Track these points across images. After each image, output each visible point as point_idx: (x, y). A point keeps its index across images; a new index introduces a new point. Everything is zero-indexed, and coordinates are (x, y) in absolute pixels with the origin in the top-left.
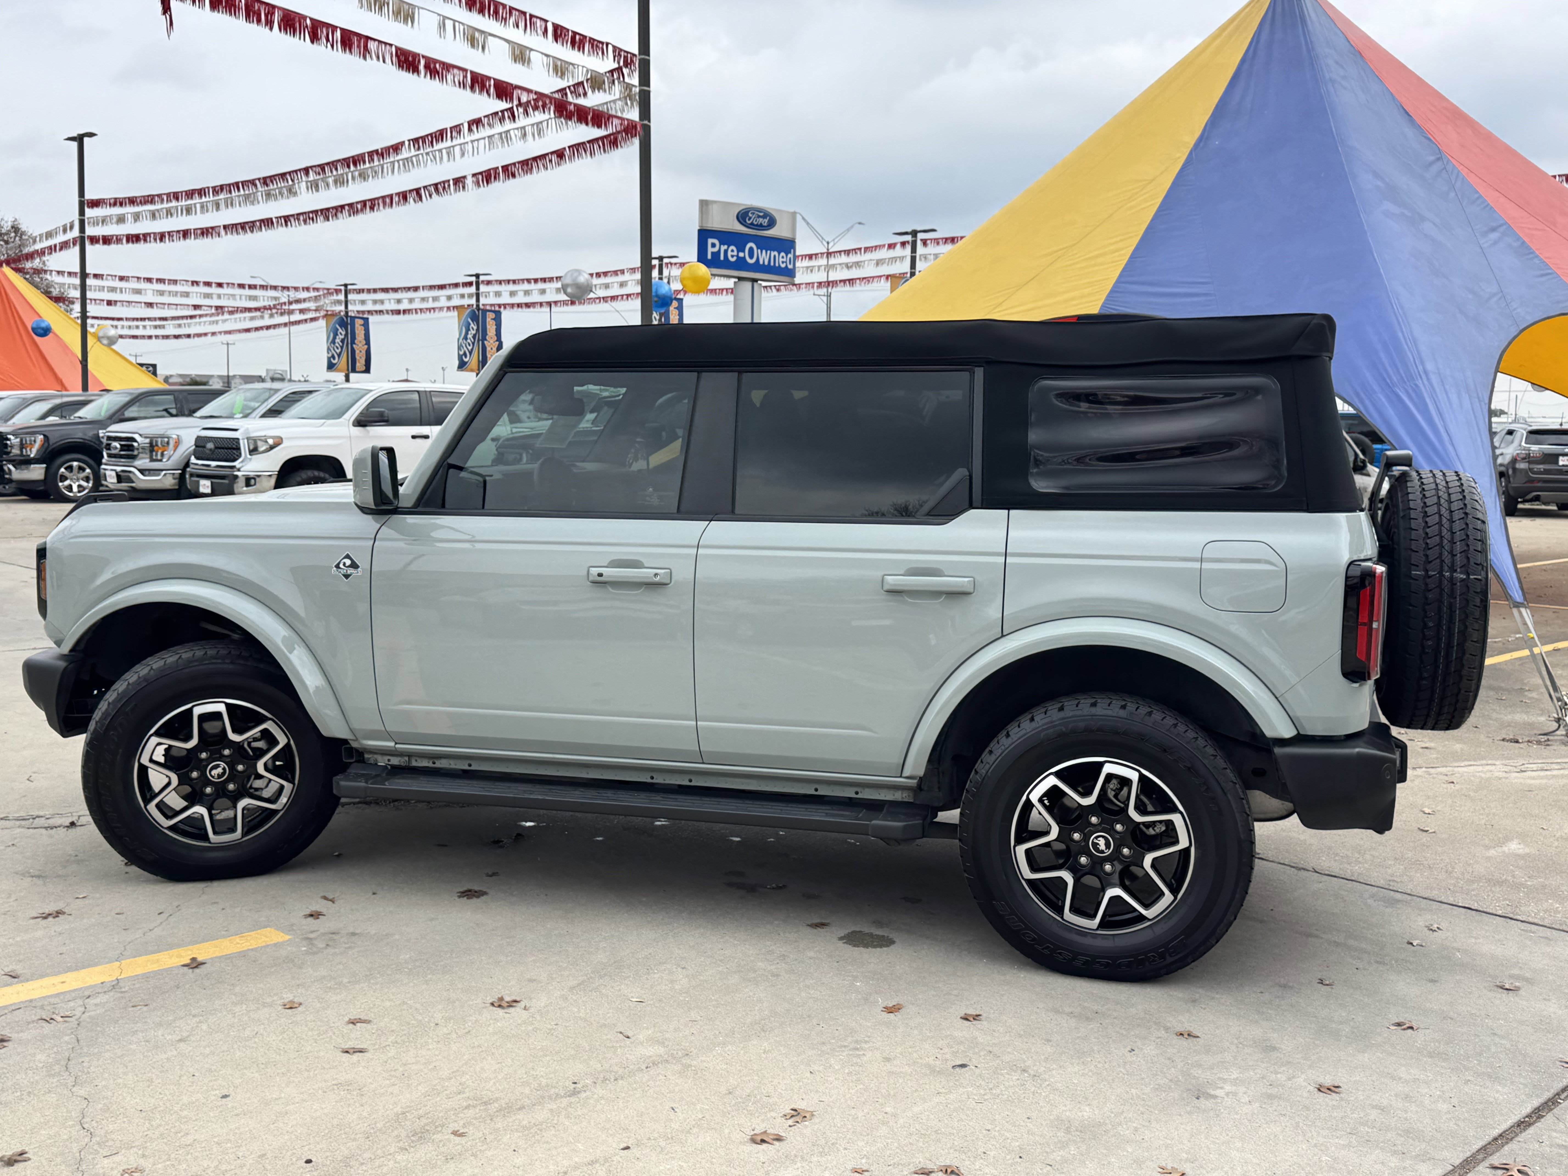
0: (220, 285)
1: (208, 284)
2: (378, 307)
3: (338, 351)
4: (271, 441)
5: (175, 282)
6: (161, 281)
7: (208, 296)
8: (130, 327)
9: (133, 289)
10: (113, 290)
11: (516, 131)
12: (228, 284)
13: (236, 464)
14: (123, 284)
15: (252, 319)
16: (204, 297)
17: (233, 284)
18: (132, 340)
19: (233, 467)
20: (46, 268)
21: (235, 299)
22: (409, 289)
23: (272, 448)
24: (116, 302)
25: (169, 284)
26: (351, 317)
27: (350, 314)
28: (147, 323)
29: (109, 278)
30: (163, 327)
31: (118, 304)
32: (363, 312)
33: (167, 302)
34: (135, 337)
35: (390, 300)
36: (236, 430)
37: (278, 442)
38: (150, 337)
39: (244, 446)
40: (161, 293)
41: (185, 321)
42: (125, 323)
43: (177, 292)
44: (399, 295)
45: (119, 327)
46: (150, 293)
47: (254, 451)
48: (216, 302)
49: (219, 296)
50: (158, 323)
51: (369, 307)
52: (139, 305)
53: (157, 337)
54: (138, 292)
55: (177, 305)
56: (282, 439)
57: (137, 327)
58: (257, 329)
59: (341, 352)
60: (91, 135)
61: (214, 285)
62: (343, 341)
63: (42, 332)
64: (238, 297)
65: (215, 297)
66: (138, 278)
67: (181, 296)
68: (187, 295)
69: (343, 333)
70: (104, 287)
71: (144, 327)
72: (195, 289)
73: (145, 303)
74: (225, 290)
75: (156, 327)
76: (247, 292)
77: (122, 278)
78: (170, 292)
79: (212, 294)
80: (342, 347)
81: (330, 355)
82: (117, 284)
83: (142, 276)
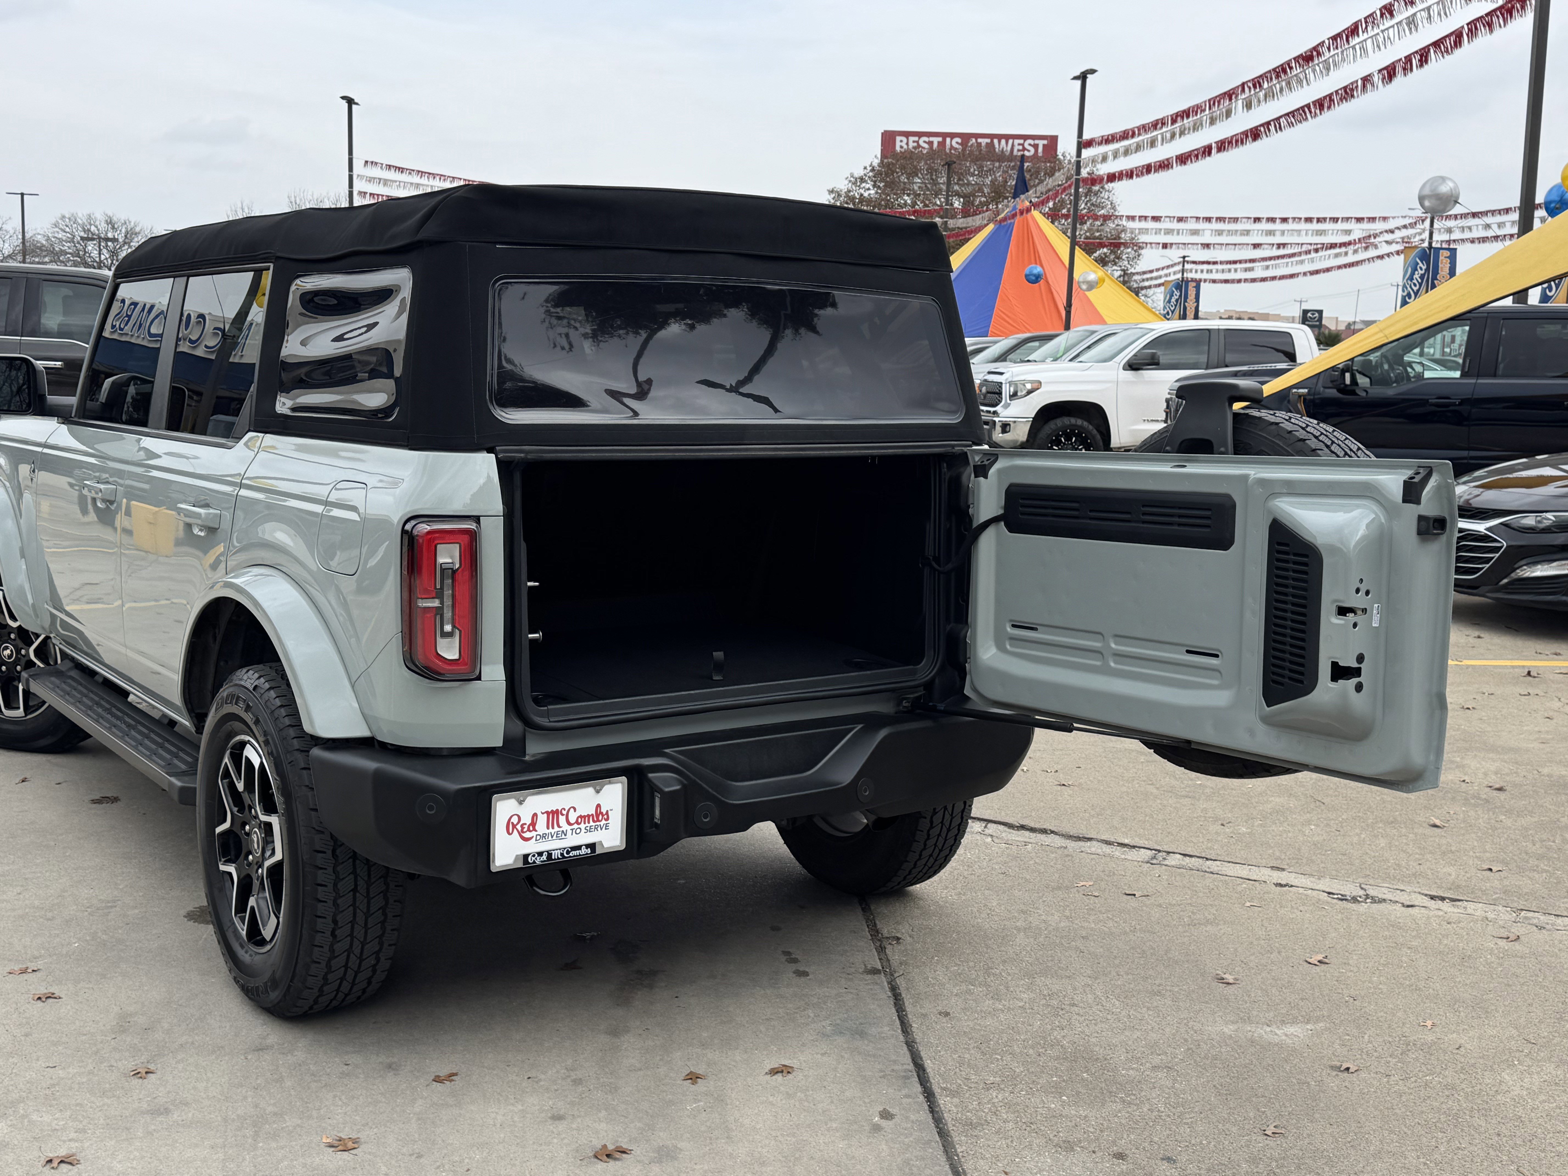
0: (1284, 220)
1: (1272, 220)
2: (1467, 235)
3: (1415, 289)
4: (1029, 386)
5: (1236, 220)
6: (1220, 219)
7: (1271, 233)
8: (1223, 271)
9: (1191, 230)
10: (1169, 232)
11: (1422, 13)
12: (1294, 219)
13: (998, 409)
14: (1181, 226)
15: (1337, 255)
16: (1266, 235)
17: (1300, 219)
18: (1224, 285)
19: (995, 413)
20: (1117, 213)
21: (1299, 235)
22: (1500, 212)
23: (1029, 392)
24: (1172, 244)
25: (1229, 222)
26: (1435, 248)
27: (1434, 245)
28: (1238, 266)
29: (1168, 219)
30: (1251, 269)
31: (1174, 246)
32: (1449, 242)
33: (1225, 242)
34: (1226, 281)
35: (1477, 226)
36: (1002, 374)
37: (1037, 386)
38: (1239, 281)
39: (1006, 391)
40: (1220, 233)
41: (1272, 262)
42: (1220, 267)
43: (1236, 231)
44: (1489, 220)
45: (1214, 271)
46: (1208, 233)
47: (1014, 396)
48: (1278, 239)
49: (1283, 233)
50: (1248, 265)
51: (1457, 235)
52: (1195, 247)
53: (1246, 280)
54: (1195, 232)
55: (1235, 245)
56: (1040, 383)
57: (1230, 271)
58: (1339, 267)
59: (1418, 291)
60: (1093, 71)
61: (1278, 221)
62: (1422, 277)
63: (1034, 278)
64: (1304, 233)
65: (1278, 233)
66: (1198, 218)
67: (1241, 235)
68: (1247, 232)
69: (1424, 267)
70: (1161, 230)
71: (1236, 270)
72: (1258, 226)
73: (1202, 244)
74: (1291, 226)
75: (1246, 270)
76: (1315, 226)
77: (1180, 219)
78: (1229, 231)
79: (1275, 231)
80: (1420, 285)
81: (1405, 294)
82: (1175, 225)
83: (1201, 215)
